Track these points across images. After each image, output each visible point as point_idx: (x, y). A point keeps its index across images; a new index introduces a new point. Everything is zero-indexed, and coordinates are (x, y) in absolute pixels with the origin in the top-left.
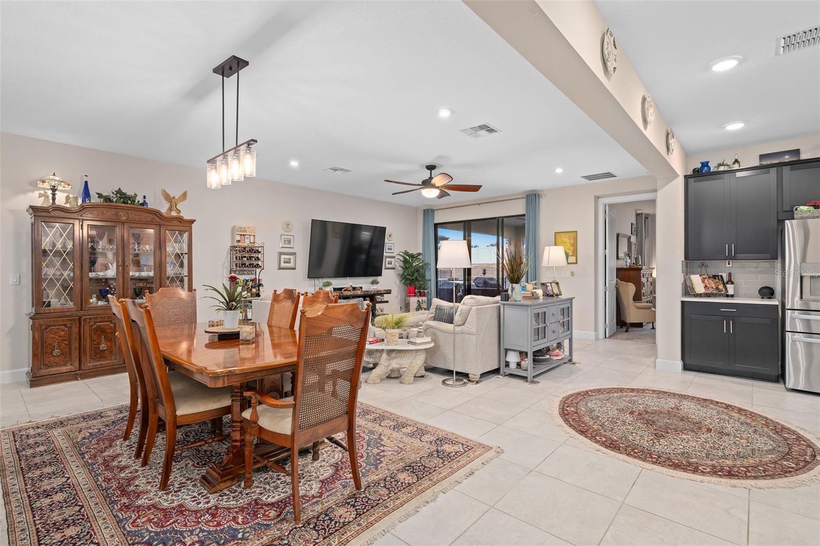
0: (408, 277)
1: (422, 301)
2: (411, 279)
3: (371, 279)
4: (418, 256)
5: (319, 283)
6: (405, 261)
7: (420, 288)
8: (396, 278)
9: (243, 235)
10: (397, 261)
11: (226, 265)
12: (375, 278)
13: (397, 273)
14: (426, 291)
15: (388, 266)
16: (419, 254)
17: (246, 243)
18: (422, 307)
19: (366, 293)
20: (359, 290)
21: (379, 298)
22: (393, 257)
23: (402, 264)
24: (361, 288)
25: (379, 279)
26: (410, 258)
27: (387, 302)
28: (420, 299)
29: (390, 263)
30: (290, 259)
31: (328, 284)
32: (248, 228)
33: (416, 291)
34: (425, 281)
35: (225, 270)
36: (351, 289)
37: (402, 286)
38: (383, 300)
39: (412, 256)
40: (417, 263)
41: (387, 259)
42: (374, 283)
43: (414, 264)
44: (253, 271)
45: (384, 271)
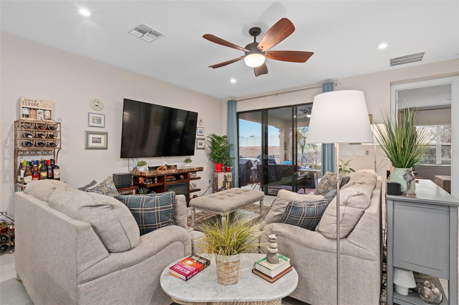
0: (216, 156)
1: (228, 176)
2: (219, 157)
3: (184, 158)
4: (225, 138)
5: (133, 162)
6: (213, 143)
7: (226, 165)
8: (206, 157)
9: (34, 109)
10: (207, 143)
11: (8, 144)
12: (188, 157)
13: (206, 153)
14: (232, 168)
15: (199, 146)
16: (225, 137)
17: (40, 118)
18: (228, 180)
19: (181, 171)
20: (174, 168)
21: (192, 175)
22: (204, 139)
23: (210, 145)
24: (176, 166)
25: (192, 157)
26: (217, 140)
27: (199, 178)
28: (227, 174)
29: (201, 144)
30: (100, 138)
31: (143, 164)
32: (41, 101)
33: (223, 167)
34: (230, 159)
35: (6, 150)
36: (165, 167)
37: (210, 163)
38: (196, 177)
39: (219, 138)
40: (223, 144)
41: (199, 141)
42: (188, 161)
43: (221, 145)
44: (51, 151)
45: (196, 151)
